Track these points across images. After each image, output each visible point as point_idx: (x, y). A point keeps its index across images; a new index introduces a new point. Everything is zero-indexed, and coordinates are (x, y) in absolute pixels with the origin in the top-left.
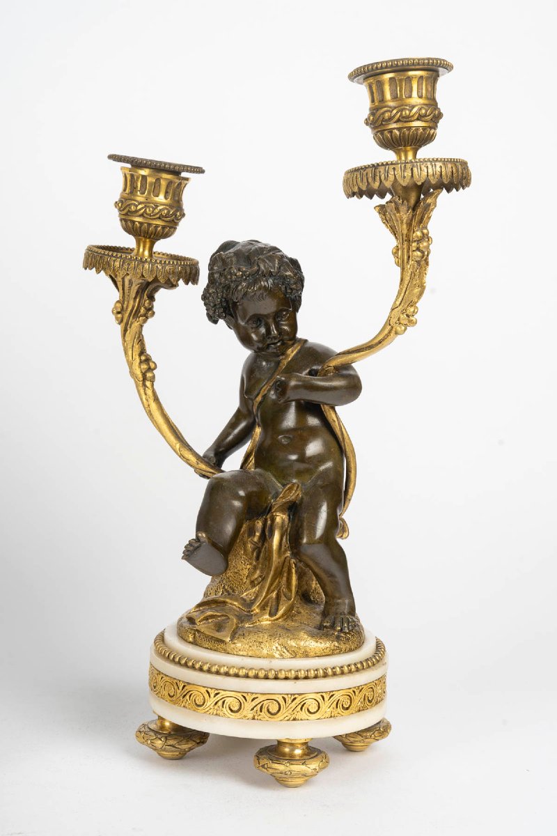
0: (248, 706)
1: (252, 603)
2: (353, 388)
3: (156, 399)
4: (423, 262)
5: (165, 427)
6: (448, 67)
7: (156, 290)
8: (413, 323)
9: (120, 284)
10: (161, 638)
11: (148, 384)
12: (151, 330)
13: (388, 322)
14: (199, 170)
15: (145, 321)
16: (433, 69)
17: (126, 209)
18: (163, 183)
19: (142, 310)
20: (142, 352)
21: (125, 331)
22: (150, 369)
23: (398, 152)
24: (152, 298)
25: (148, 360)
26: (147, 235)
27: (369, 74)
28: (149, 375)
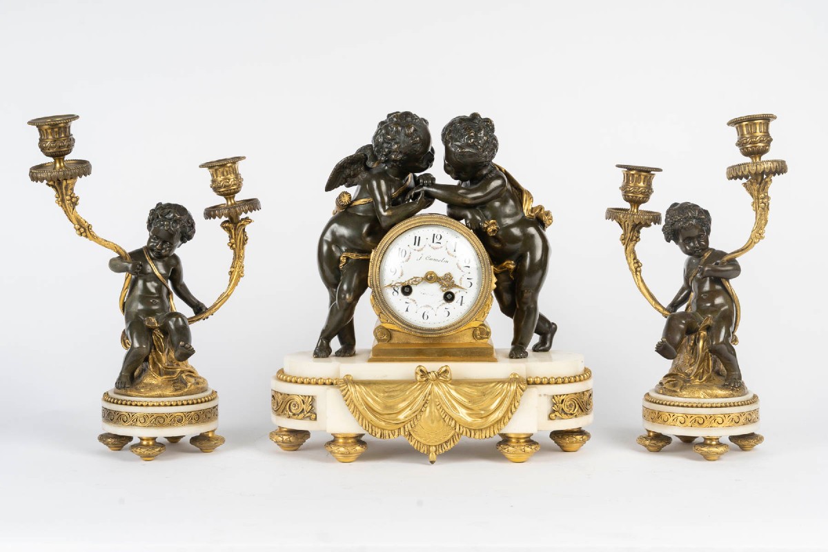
0: (688, 420)
1: (690, 374)
2: (737, 270)
3: (642, 281)
4: (767, 207)
5: (647, 294)
6: (774, 118)
7: (641, 228)
8: (762, 238)
9: (623, 226)
10: (648, 394)
11: (638, 273)
12: (638, 247)
13: (751, 238)
14: (659, 170)
15: (635, 244)
16: (767, 119)
17: (625, 189)
18: (642, 177)
19: (634, 238)
20: (635, 258)
21: (626, 248)
22: (639, 267)
23: (752, 158)
24: (639, 232)
25: (638, 262)
26: (636, 202)
27: (736, 122)
28: (639, 269)
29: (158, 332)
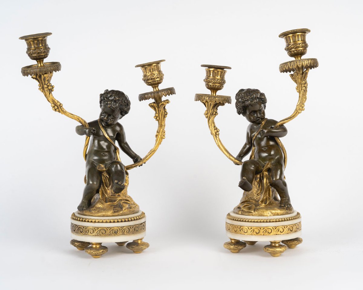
0: (262, 231)
1: (258, 201)
3: (220, 141)
4: (305, 91)
5: (223, 150)
6: (309, 31)
7: (218, 106)
8: (303, 110)
9: (207, 105)
10: (229, 214)
11: (217, 136)
12: (217, 120)
13: (296, 109)
14: (230, 68)
15: (215, 116)
16: (304, 32)
17: (207, 81)
18: (220, 73)
19: (214, 113)
20: (214, 127)
21: (209, 120)
22: (218, 132)
23: (295, 58)
24: (217, 109)
25: (216, 129)
26: (214, 89)
27: (285, 35)
28: (217, 133)
29: (105, 174)
